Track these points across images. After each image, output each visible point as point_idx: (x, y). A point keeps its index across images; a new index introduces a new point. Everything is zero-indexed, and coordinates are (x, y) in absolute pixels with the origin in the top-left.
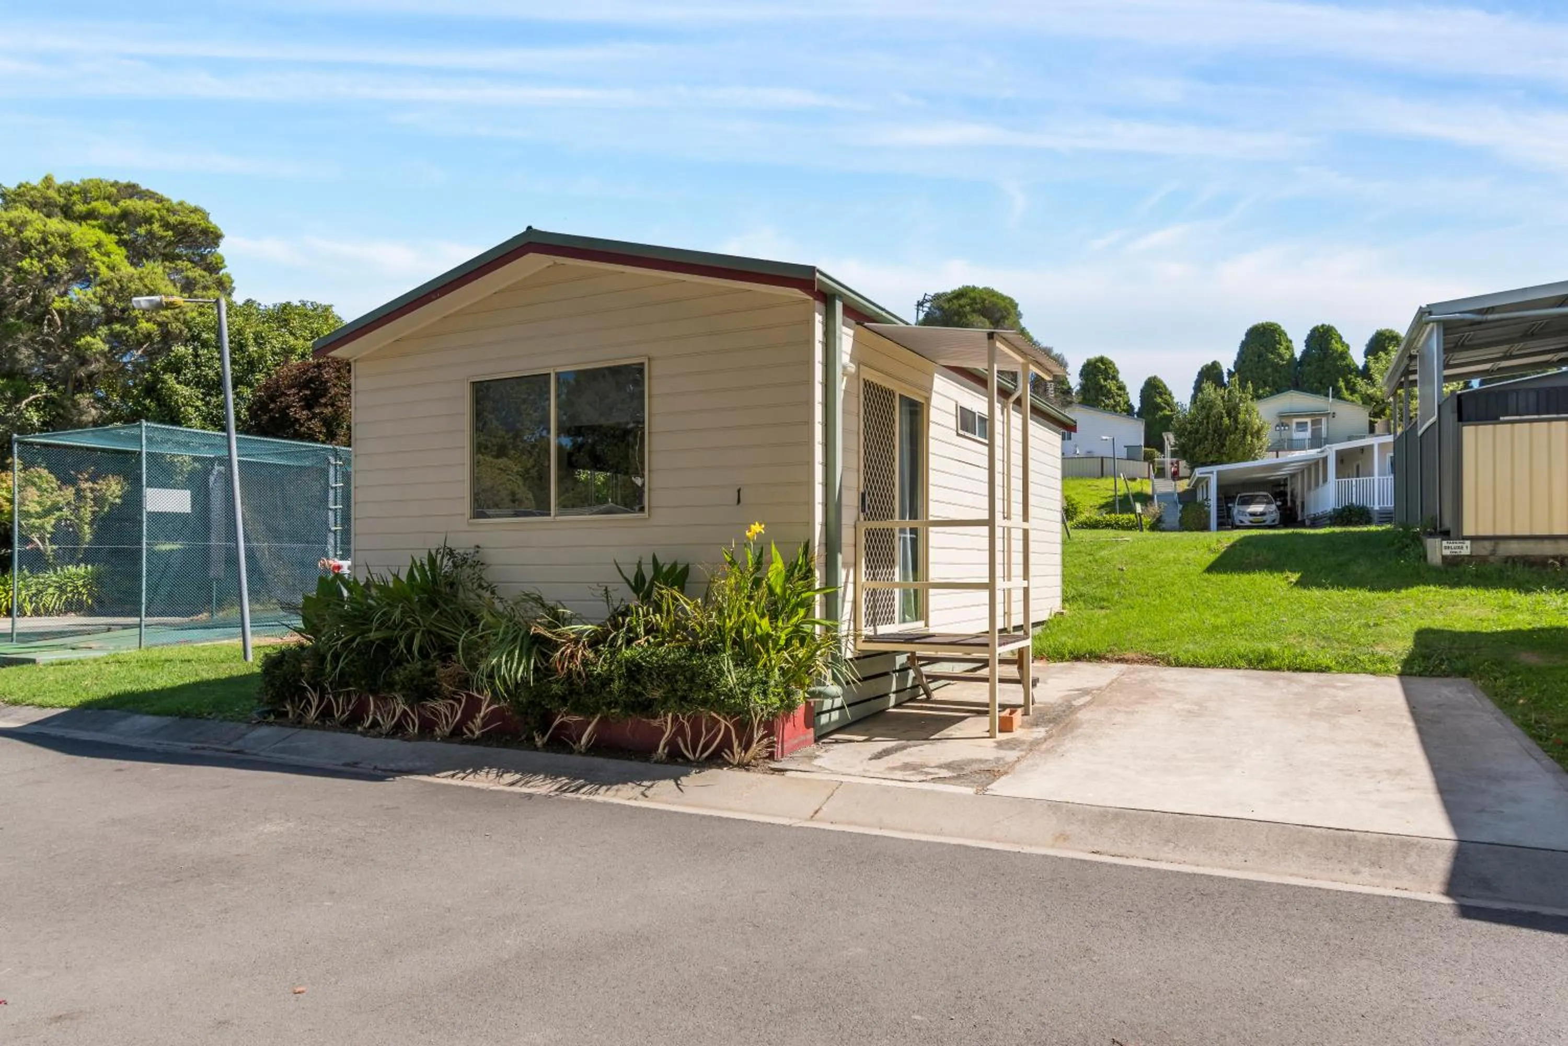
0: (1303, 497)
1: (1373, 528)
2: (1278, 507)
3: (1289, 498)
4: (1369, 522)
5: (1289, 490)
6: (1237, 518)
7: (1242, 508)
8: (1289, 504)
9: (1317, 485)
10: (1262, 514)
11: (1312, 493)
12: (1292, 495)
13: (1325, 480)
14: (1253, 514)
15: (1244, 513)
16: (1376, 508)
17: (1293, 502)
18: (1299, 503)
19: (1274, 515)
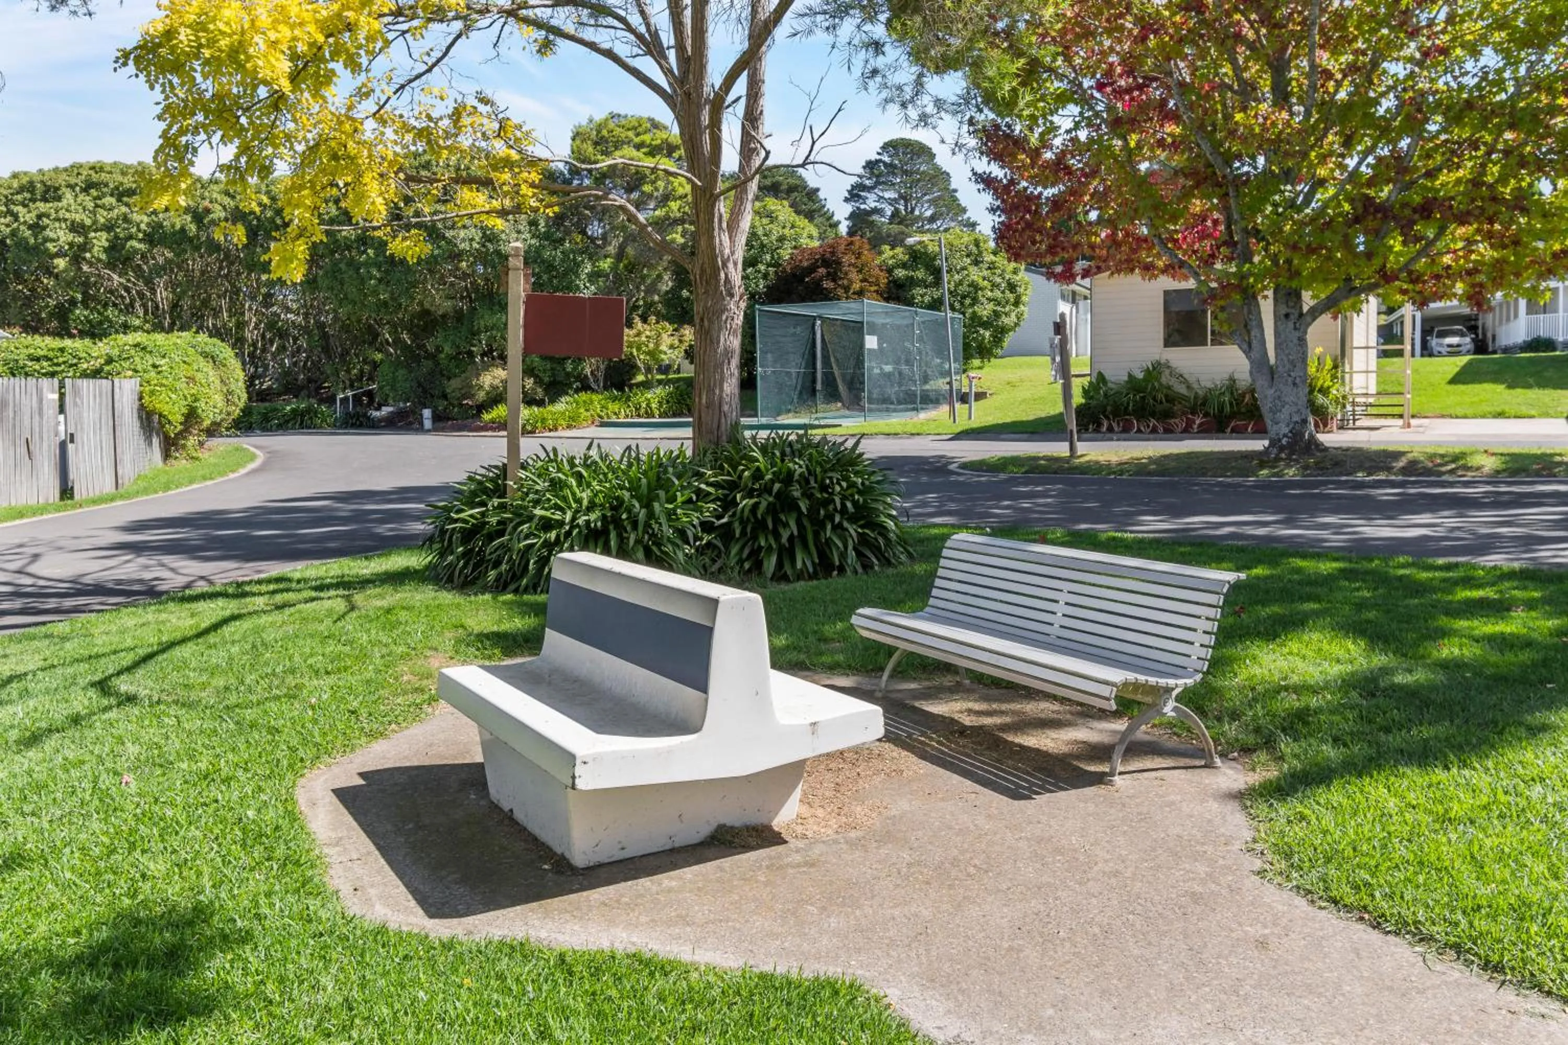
0: (1494, 330)
1: (1558, 353)
2: (1473, 339)
3: (1480, 331)
4: (1554, 349)
5: (1480, 323)
6: (1436, 349)
7: (1440, 340)
8: (1480, 337)
9: (1508, 319)
10: (1458, 346)
11: (1504, 328)
12: (1483, 328)
13: (1516, 316)
14: (1449, 346)
15: (1441, 345)
16: (1561, 339)
17: (1484, 334)
18: (1489, 335)
19: (1469, 347)
